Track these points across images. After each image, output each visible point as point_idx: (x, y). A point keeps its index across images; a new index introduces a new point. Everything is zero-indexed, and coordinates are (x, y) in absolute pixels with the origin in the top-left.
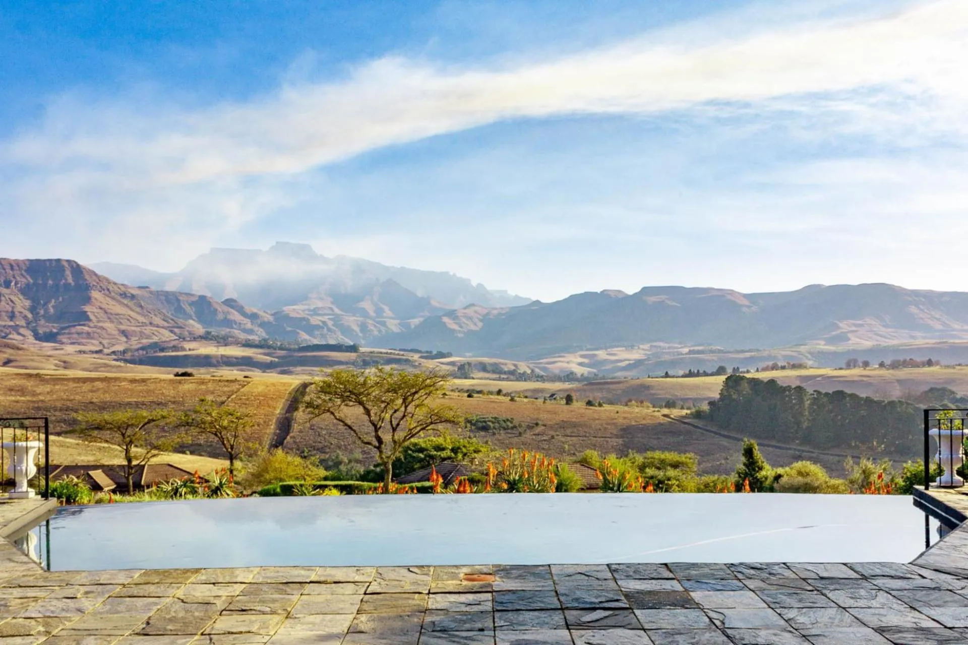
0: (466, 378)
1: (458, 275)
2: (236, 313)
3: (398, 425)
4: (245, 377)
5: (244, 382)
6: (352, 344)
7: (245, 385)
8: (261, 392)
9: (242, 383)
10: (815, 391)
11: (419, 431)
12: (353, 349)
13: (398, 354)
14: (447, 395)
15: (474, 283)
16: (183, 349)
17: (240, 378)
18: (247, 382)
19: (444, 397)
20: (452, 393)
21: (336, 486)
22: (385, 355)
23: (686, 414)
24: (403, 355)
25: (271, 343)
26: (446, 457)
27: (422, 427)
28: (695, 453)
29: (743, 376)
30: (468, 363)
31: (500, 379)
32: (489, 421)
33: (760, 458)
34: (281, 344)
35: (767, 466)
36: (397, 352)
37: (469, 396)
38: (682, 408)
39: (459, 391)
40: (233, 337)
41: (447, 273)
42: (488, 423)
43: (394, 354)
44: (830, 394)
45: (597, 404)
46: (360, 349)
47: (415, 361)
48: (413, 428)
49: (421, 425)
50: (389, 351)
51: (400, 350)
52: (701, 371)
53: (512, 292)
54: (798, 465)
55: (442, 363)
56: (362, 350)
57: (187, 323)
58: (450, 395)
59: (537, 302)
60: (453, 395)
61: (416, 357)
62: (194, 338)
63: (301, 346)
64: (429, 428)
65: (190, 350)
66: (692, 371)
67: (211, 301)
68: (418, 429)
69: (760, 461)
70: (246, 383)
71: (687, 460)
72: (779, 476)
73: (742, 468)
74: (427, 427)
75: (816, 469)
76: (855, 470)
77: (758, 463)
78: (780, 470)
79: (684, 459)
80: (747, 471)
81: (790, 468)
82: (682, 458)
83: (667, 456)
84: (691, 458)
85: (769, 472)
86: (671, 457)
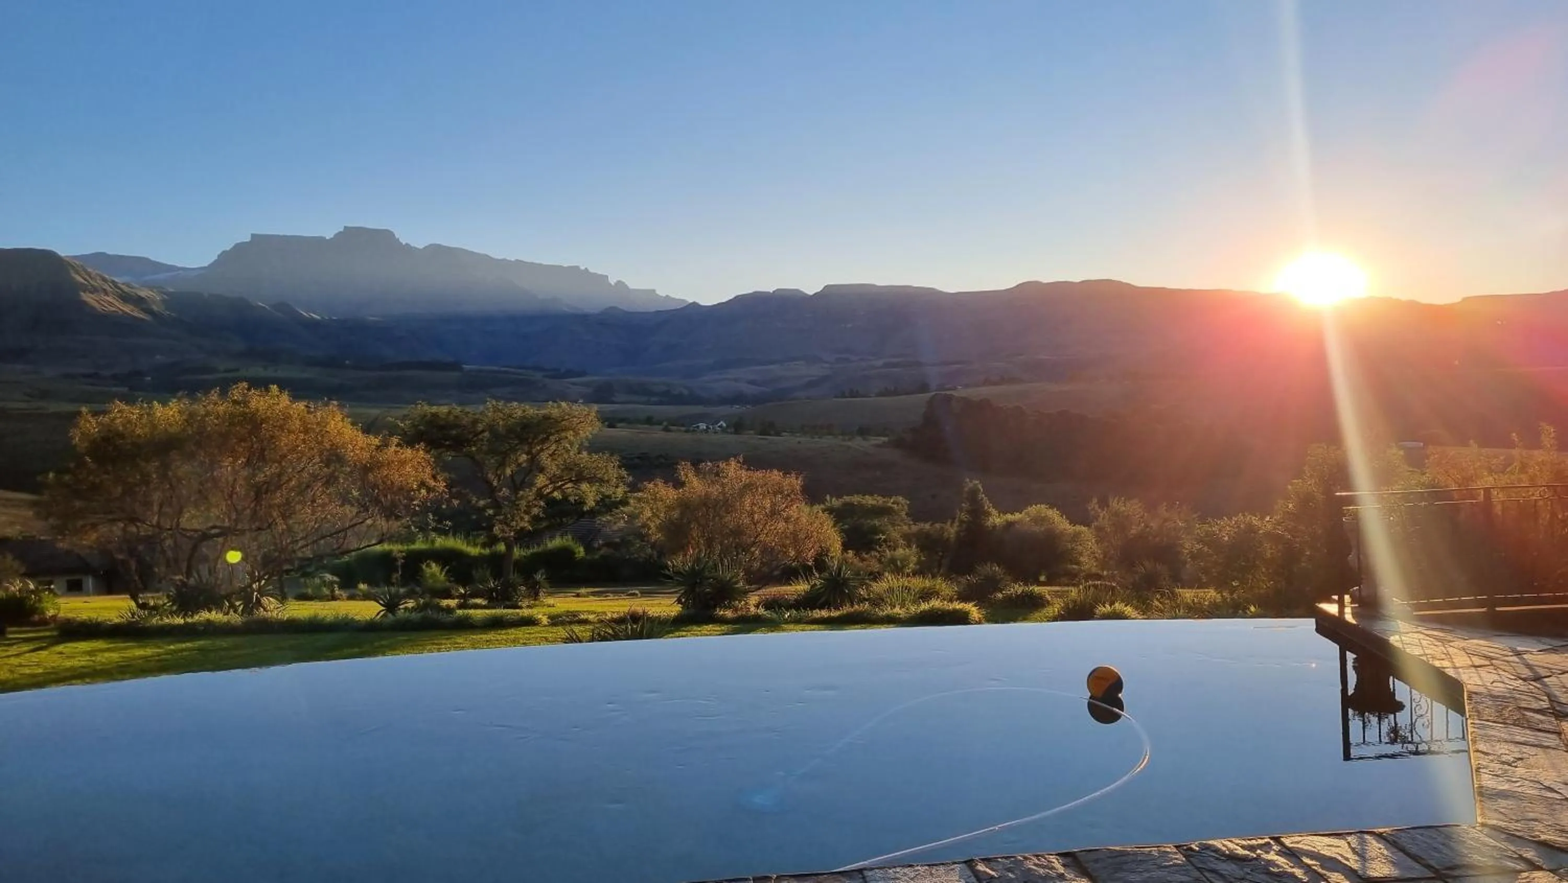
1: (592, 270)
3: (523, 482)
6: (452, 360)
12: (454, 366)
13: (515, 373)
15: (612, 281)
28: (882, 496)
29: (951, 395)
30: (607, 383)
31: (648, 403)
33: (985, 503)
35: (994, 512)
36: (513, 370)
37: (610, 426)
41: (577, 267)
43: (510, 372)
46: (464, 366)
47: (538, 381)
48: (544, 487)
51: (517, 367)
52: (898, 389)
53: (661, 292)
54: (1033, 510)
55: (574, 384)
56: (466, 367)
59: (695, 305)
61: (538, 376)
64: (567, 486)
66: (888, 388)
69: (986, 505)
71: (895, 506)
72: (1010, 524)
73: (964, 516)
74: (563, 485)
75: (1054, 514)
76: (1101, 515)
77: (984, 507)
78: (1009, 517)
79: (890, 504)
80: (971, 519)
81: (1021, 513)
82: (888, 502)
83: (869, 501)
84: (899, 503)
85: (996, 519)
86: (874, 502)
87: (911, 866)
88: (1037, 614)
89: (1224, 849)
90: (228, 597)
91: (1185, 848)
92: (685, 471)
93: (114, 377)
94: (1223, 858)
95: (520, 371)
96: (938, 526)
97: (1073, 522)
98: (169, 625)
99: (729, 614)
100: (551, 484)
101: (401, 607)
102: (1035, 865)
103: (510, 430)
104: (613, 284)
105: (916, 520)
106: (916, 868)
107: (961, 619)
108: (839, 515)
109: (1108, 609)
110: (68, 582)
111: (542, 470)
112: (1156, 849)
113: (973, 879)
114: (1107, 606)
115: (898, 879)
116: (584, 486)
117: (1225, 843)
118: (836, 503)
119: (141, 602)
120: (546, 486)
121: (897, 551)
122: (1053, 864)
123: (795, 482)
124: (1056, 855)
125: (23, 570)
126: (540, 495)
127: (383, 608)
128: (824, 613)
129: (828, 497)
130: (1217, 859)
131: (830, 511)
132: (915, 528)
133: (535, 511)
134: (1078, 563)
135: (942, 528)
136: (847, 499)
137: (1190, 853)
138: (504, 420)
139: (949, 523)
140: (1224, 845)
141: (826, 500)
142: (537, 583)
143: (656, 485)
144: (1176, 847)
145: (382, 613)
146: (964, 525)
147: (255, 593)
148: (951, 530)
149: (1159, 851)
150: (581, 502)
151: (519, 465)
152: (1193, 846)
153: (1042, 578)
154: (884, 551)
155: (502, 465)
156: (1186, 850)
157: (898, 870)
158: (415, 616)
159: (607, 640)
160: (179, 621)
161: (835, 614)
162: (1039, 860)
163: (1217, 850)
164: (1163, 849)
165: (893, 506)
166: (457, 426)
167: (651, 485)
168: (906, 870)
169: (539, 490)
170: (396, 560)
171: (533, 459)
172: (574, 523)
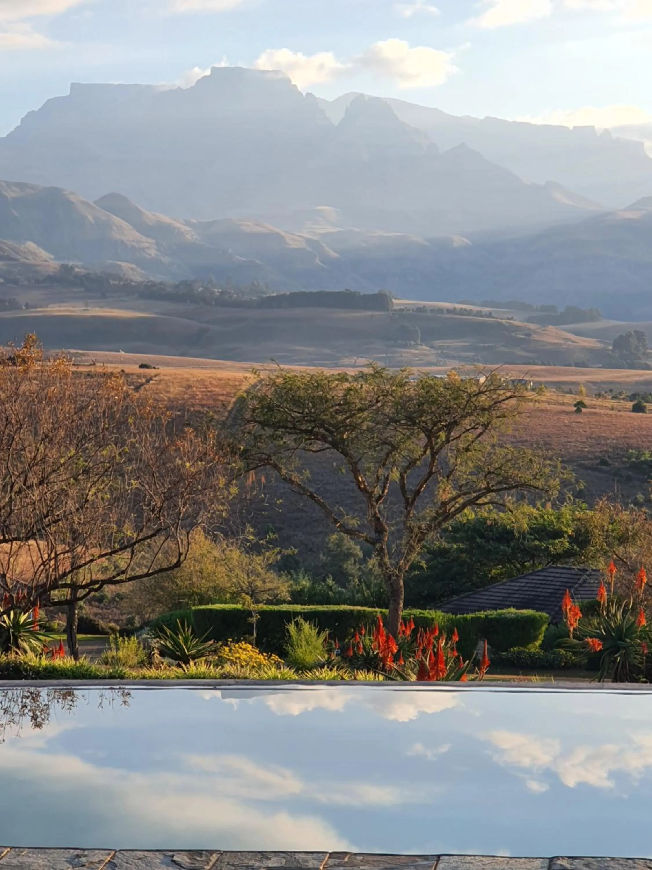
0: (632, 367)
2: (124, 224)
4: (142, 366)
5: (139, 376)
6: (376, 291)
7: (142, 384)
8: (177, 400)
9: (135, 379)
11: (464, 506)
13: (479, 314)
14: (585, 406)
16: (14, 306)
17: (134, 368)
18: (145, 376)
19: (578, 411)
20: (598, 402)
21: (308, 616)
22: (449, 316)
24: (490, 315)
25: (201, 289)
26: (560, 551)
27: (466, 498)
30: (636, 332)
34: (222, 293)
37: (638, 408)
39: (614, 398)
40: (120, 279)
43: (469, 313)
46: (395, 301)
47: (517, 329)
49: (465, 494)
50: (459, 306)
51: (485, 304)
56: (398, 303)
57: (22, 248)
58: (594, 407)
60: (601, 407)
62: (38, 281)
63: (265, 296)
65: (27, 306)
67: (72, 198)
68: (461, 500)
70: (144, 380)
74: (478, 498)
169: (444, 504)
170: (249, 614)
171: (434, 454)
172: (542, 571)
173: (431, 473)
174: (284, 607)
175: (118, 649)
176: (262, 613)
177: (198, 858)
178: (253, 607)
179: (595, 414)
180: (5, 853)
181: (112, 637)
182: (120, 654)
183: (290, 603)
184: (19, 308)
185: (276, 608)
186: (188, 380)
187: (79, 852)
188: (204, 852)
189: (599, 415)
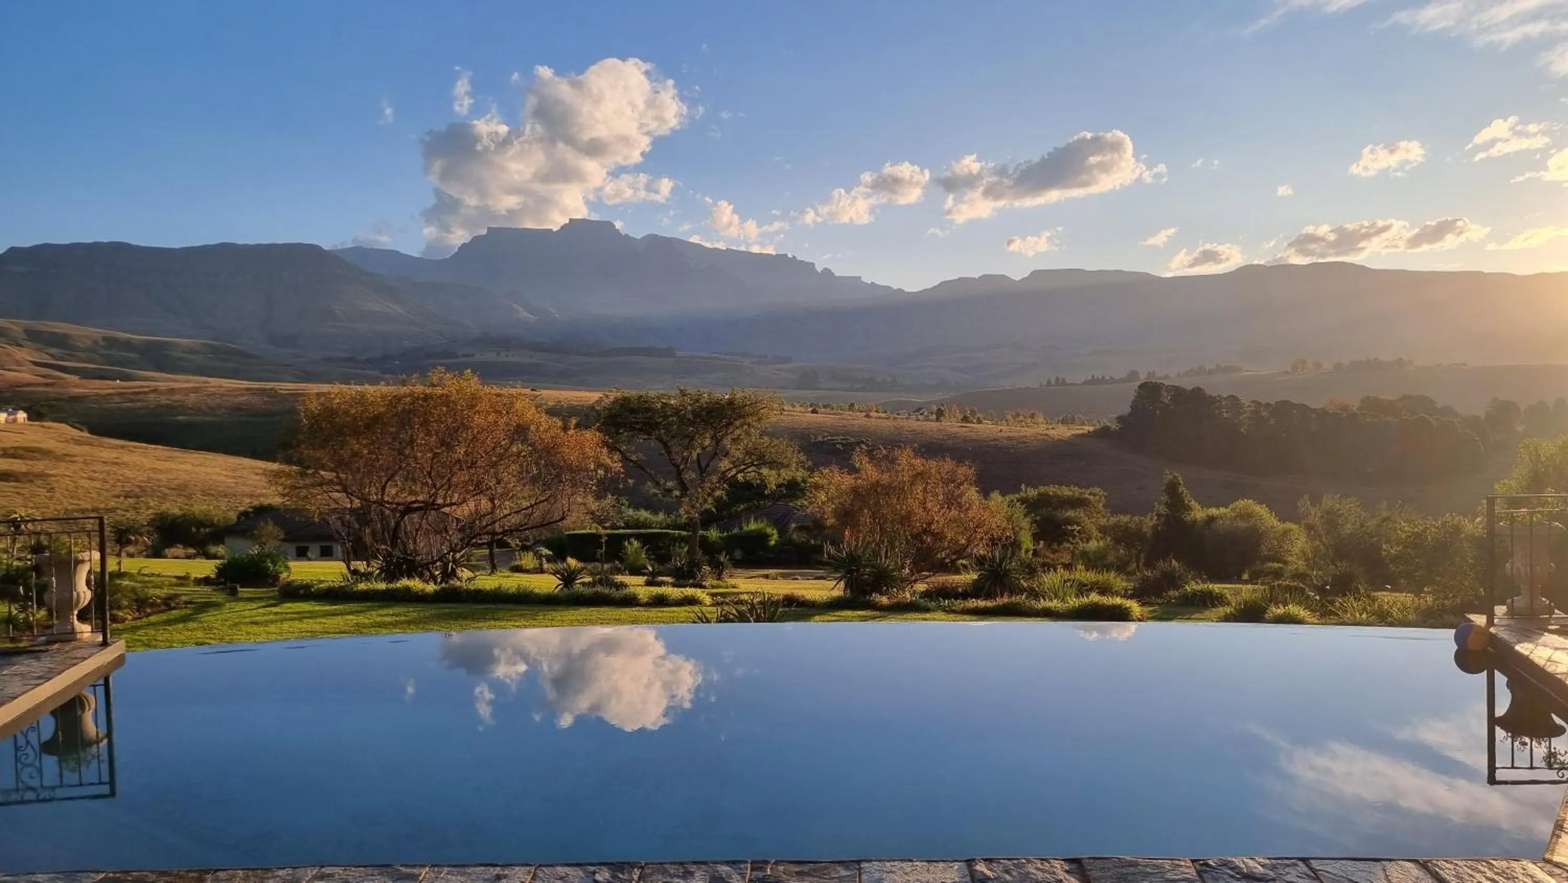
1: (799, 258)
3: (708, 465)
6: (666, 347)
10: (1252, 402)
12: (668, 353)
13: (724, 360)
15: (819, 269)
20: (792, 409)
23: (1089, 432)
28: (1079, 487)
29: (1161, 383)
30: (813, 369)
31: (852, 390)
32: (838, 443)
33: (1186, 496)
35: (1196, 505)
36: (723, 357)
37: (814, 412)
38: (1083, 424)
39: (801, 406)
41: (786, 255)
42: (837, 446)
44: (1272, 405)
45: (975, 421)
46: (677, 353)
48: (728, 470)
52: (1107, 378)
53: (867, 279)
54: (1240, 504)
55: (780, 370)
56: (679, 354)
58: (790, 411)
60: (793, 411)
61: (747, 362)
62: (469, 341)
63: (602, 350)
64: (750, 470)
65: (464, 356)
66: (1096, 377)
69: (1186, 499)
71: (1092, 497)
72: (1211, 519)
73: (1163, 510)
74: (745, 469)
75: (1261, 510)
76: (1313, 512)
77: (1184, 501)
78: (1213, 511)
79: (1086, 496)
80: (1169, 512)
81: (1226, 508)
82: (1085, 494)
83: (1066, 492)
84: (1096, 495)
85: (1198, 513)
86: (1071, 493)
87: (911, 861)
88: (1207, 613)
89: (1243, 866)
90: (426, 566)
91: (1201, 862)
92: (860, 460)
93: (368, 361)
94: (1238, 876)
95: (728, 357)
96: (1136, 518)
97: (1282, 520)
98: (372, 591)
99: (884, 600)
100: (734, 467)
101: (578, 581)
102: (1038, 869)
103: (696, 414)
104: (820, 271)
105: (1116, 511)
106: (915, 863)
107: (1120, 615)
108: (1032, 506)
109: (1280, 611)
110: (321, 547)
111: (726, 455)
112: (1169, 862)
113: (968, 879)
114: (1281, 607)
115: (893, 872)
116: (765, 471)
117: (1245, 860)
118: (1032, 493)
119: (352, 569)
120: (730, 469)
121: (1091, 542)
122: (1055, 870)
123: (965, 471)
124: (1062, 860)
125: (282, 537)
126: (723, 478)
127: (561, 582)
128: (982, 603)
129: (1023, 487)
130: (1232, 877)
131: (1023, 501)
132: (1113, 520)
133: (718, 493)
134: (1286, 563)
135: (1141, 522)
136: (1042, 489)
137: (1204, 868)
138: (691, 405)
139: (1149, 518)
140: (1244, 863)
141: (1021, 489)
142: (722, 564)
143: (832, 471)
144: (1193, 861)
145: (560, 587)
146: (1162, 519)
147: (451, 564)
148: (1148, 523)
149: (1172, 864)
150: (763, 486)
151: (704, 449)
152: (1210, 862)
153: (1246, 576)
154: (1077, 543)
155: (689, 447)
156: (1202, 865)
157: (896, 863)
158: (587, 591)
159: (732, 621)
160: (382, 586)
161: (989, 604)
162: (1042, 864)
163: (1235, 868)
164: (1177, 862)
165: (1089, 497)
166: (648, 410)
167: (827, 471)
168: (904, 865)
169: (724, 473)
170: (600, 536)
171: (717, 443)
172: (771, 506)
173: (716, 454)
174: (622, 531)
175: (521, 559)
176: (608, 535)
177: (620, 876)
178: (603, 532)
179: (791, 415)
180: (423, 875)
181: (517, 553)
182: (523, 562)
183: (623, 528)
184: (458, 357)
185: (616, 532)
186: (558, 398)
187: (498, 870)
188: (626, 866)
189: (794, 416)
